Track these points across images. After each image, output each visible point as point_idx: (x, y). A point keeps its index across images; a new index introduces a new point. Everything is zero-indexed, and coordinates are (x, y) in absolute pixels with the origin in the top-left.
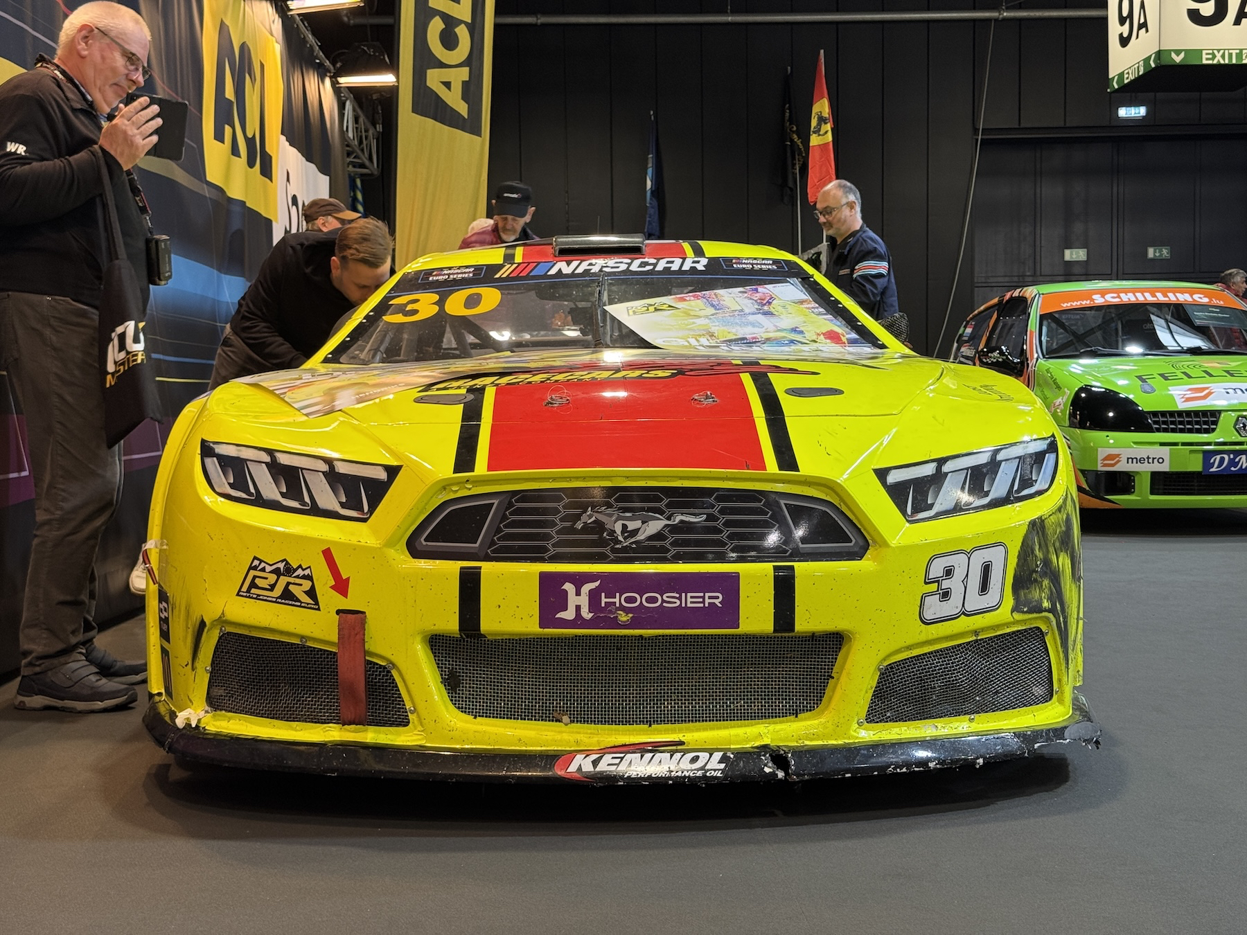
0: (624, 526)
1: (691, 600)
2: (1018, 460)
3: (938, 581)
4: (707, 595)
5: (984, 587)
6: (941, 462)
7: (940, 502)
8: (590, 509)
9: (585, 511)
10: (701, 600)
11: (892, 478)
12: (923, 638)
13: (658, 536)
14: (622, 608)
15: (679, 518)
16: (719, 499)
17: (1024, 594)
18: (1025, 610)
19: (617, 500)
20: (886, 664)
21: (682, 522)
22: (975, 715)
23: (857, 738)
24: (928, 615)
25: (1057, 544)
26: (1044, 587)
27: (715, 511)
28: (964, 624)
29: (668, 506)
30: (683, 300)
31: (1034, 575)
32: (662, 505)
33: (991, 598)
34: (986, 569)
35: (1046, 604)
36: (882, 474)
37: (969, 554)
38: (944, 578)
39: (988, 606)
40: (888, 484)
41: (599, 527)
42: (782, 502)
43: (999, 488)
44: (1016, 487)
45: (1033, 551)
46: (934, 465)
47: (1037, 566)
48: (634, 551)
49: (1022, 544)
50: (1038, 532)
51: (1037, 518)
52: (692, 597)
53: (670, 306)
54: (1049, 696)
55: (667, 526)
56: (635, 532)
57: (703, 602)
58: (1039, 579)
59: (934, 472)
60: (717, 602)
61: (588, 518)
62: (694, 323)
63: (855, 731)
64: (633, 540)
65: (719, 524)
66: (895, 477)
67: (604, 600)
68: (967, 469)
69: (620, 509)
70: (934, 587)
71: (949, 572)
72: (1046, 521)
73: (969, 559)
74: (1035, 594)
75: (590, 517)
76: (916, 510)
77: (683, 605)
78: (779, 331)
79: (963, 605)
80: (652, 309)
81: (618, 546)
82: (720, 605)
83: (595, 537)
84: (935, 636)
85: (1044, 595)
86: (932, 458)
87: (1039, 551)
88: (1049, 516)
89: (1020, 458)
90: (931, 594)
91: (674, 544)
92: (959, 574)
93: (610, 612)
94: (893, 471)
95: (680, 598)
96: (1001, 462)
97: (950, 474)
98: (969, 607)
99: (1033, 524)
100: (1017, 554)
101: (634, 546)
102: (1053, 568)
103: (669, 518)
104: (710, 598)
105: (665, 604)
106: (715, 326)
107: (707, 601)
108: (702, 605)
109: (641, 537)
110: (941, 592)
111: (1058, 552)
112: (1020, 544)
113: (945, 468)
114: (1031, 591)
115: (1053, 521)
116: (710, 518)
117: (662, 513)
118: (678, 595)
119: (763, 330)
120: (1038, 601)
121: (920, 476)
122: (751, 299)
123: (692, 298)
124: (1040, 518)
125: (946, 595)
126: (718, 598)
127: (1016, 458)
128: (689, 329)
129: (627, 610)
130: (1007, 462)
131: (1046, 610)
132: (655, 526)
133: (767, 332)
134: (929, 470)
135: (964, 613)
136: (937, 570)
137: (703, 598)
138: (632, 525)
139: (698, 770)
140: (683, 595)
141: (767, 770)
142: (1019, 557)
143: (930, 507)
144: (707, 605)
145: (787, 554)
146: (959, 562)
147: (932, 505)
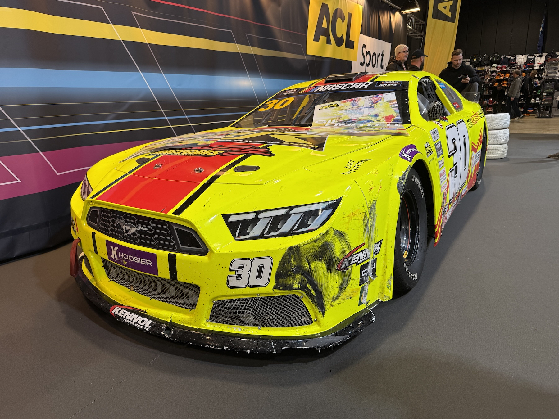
0: (126, 228)
1: (142, 261)
2: (302, 214)
3: (236, 271)
4: (147, 260)
5: (259, 275)
6: (259, 213)
7: (253, 232)
8: (117, 219)
9: (116, 220)
10: (145, 262)
11: (231, 219)
12: (228, 293)
13: (134, 234)
14: (124, 259)
15: (140, 228)
16: (153, 222)
17: (282, 281)
18: (281, 288)
19: (124, 217)
20: (216, 300)
21: (141, 229)
22: (261, 327)
23: (204, 327)
24: (231, 284)
25: (310, 258)
26: (296, 277)
27: (151, 227)
28: (248, 290)
29: (138, 222)
30: (345, 102)
31: (289, 272)
32: (135, 222)
33: (263, 281)
34: (261, 268)
35: (296, 286)
36: (226, 217)
37: (252, 261)
38: (239, 269)
39: (261, 284)
40: (229, 222)
41: (119, 226)
42: (174, 227)
43: (286, 227)
44: (295, 228)
45: (289, 261)
46: (255, 214)
47: (292, 268)
48: (129, 238)
49: (283, 258)
50: (294, 253)
51: (295, 246)
52: (142, 260)
53: (338, 105)
54: (310, 322)
55: (136, 230)
56: (128, 231)
57: (146, 263)
58: (293, 274)
59: (254, 218)
60: (150, 264)
61: (117, 223)
62: (338, 113)
63: (204, 324)
64: (128, 234)
65: (152, 233)
66: (233, 219)
67: (120, 255)
68: (271, 217)
69: (124, 221)
70: (234, 273)
71: (241, 267)
72: (301, 247)
73: (252, 262)
74: (290, 281)
75: (117, 222)
76: (240, 234)
77: (140, 263)
78: (368, 116)
79: (248, 282)
80: (330, 106)
81: (124, 235)
82: (151, 266)
83: (118, 230)
84: (234, 294)
85: (296, 281)
86: (255, 211)
87: (294, 261)
88: (305, 245)
89: (304, 213)
90: (232, 276)
91: (139, 238)
92: (246, 269)
93: (121, 260)
94: (233, 216)
95: (139, 260)
96: (292, 214)
97: (262, 219)
98: (251, 283)
99: (291, 249)
100: (279, 262)
101: (128, 236)
102: (305, 269)
103: (137, 228)
104: (148, 262)
105: (135, 261)
106: (345, 114)
107: (147, 263)
108: (145, 264)
109: (130, 233)
110: (237, 275)
111: (310, 262)
112: (281, 258)
113: (260, 216)
114: (287, 280)
115: (307, 247)
116: (150, 230)
117: (135, 225)
118: (138, 259)
119: (362, 115)
120: (291, 285)
121: (246, 219)
122: (372, 101)
123: (349, 101)
124: (297, 246)
125: (239, 277)
126: (150, 262)
127: (301, 213)
128: (333, 116)
129: (126, 260)
130: (295, 214)
131: (295, 289)
132: (133, 230)
133: (363, 117)
134: (252, 216)
135: (248, 286)
136: (235, 265)
137: (146, 261)
138: (128, 228)
139: (142, 325)
140: (140, 259)
141: (163, 333)
142: (280, 264)
143: (248, 234)
144: (147, 264)
145: (176, 249)
146: (247, 264)
147: (249, 233)
